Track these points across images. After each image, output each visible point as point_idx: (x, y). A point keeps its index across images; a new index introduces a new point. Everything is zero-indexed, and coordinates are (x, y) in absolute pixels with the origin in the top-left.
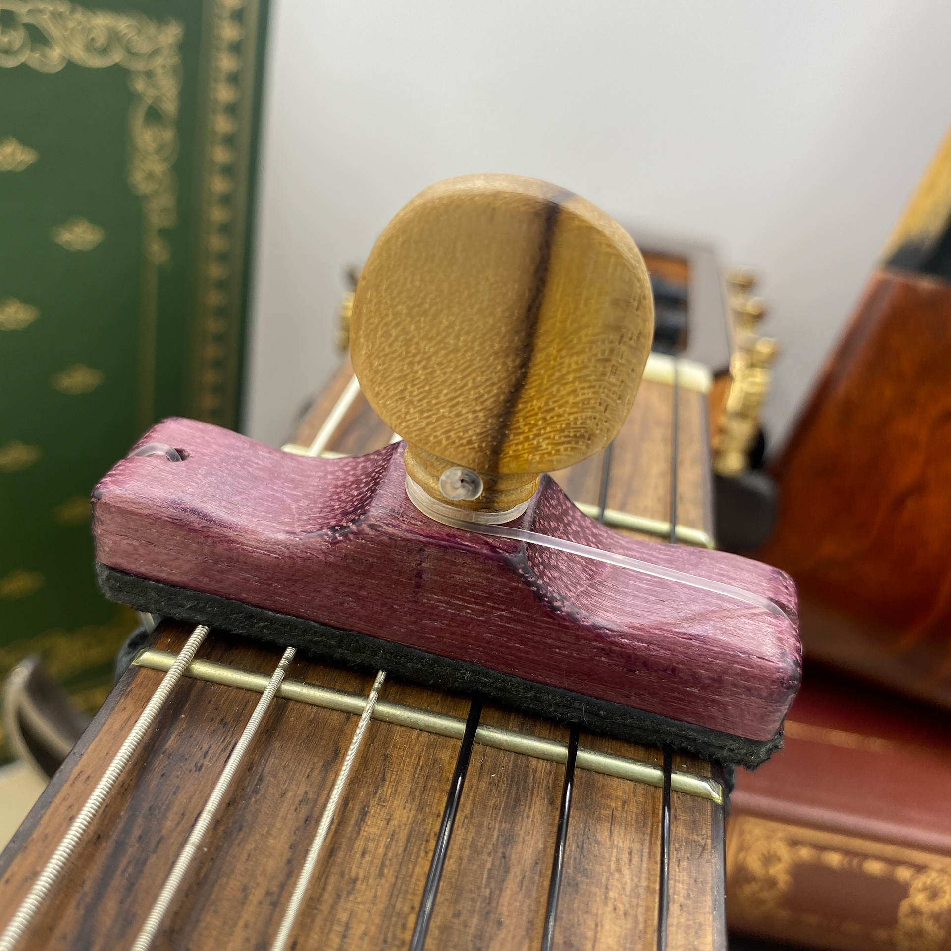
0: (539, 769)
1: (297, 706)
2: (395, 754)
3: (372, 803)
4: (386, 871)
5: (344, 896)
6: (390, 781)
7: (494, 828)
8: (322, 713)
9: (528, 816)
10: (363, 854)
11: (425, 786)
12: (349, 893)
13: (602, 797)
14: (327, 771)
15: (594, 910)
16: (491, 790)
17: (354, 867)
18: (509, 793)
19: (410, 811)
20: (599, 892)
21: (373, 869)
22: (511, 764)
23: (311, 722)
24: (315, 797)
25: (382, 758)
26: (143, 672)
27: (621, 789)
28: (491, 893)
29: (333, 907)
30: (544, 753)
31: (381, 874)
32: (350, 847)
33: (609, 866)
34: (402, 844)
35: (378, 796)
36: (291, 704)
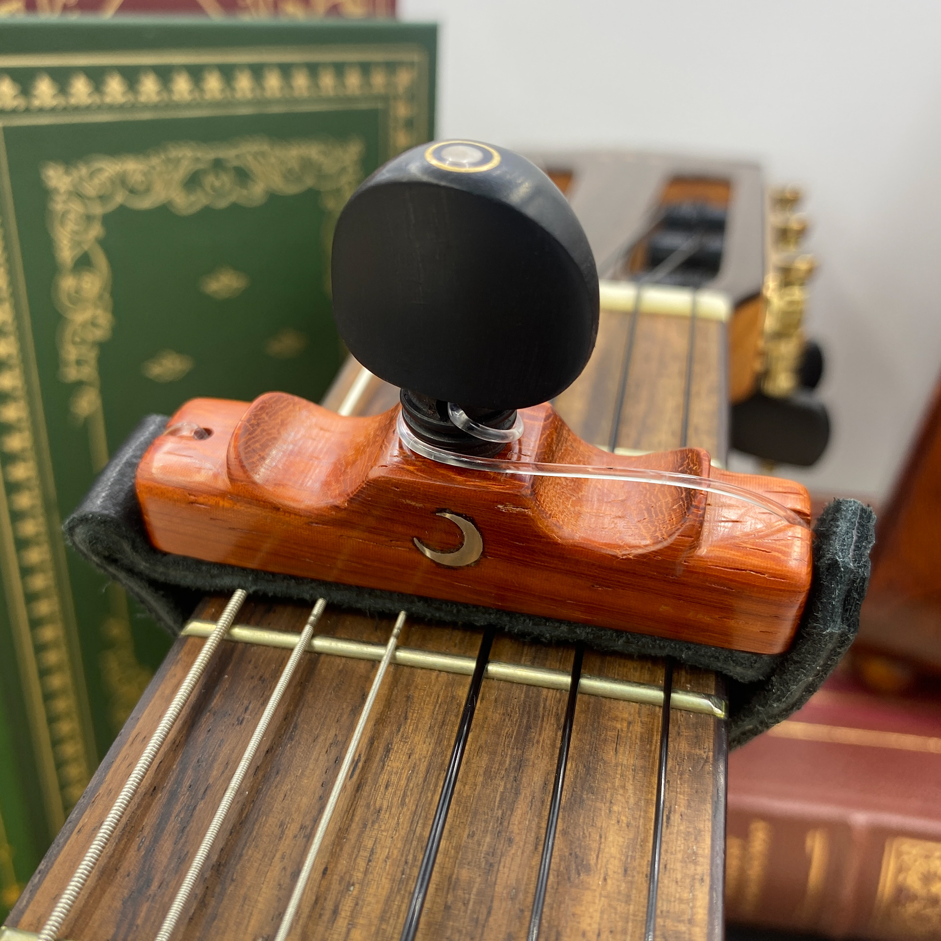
0: (549, 698)
1: (328, 659)
2: (416, 695)
3: (395, 740)
4: (407, 800)
5: (369, 825)
6: (412, 719)
7: (507, 755)
8: (350, 663)
9: (538, 742)
10: (387, 787)
11: (444, 721)
12: (373, 823)
13: (608, 720)
14: (355, 715)
15: (599, 825)
16: (504, 720)
17: (378, 799)
18: (521, 722)
19: (430, 744)
20: (604, 807)
21: (395, 799)
22: (523, 696)
23: (340, 672)
24: (344, 739)
25: (405, 699)
26: (190, 640)
27: (626, 712)
28: (503, 813)
29: (360, 835)
30: (553, 683)
31: (403, 804)
32: (375, 781)
33: (613, 783)
34: (421, 775)
35: (400, 733)
36: (322, 658)
